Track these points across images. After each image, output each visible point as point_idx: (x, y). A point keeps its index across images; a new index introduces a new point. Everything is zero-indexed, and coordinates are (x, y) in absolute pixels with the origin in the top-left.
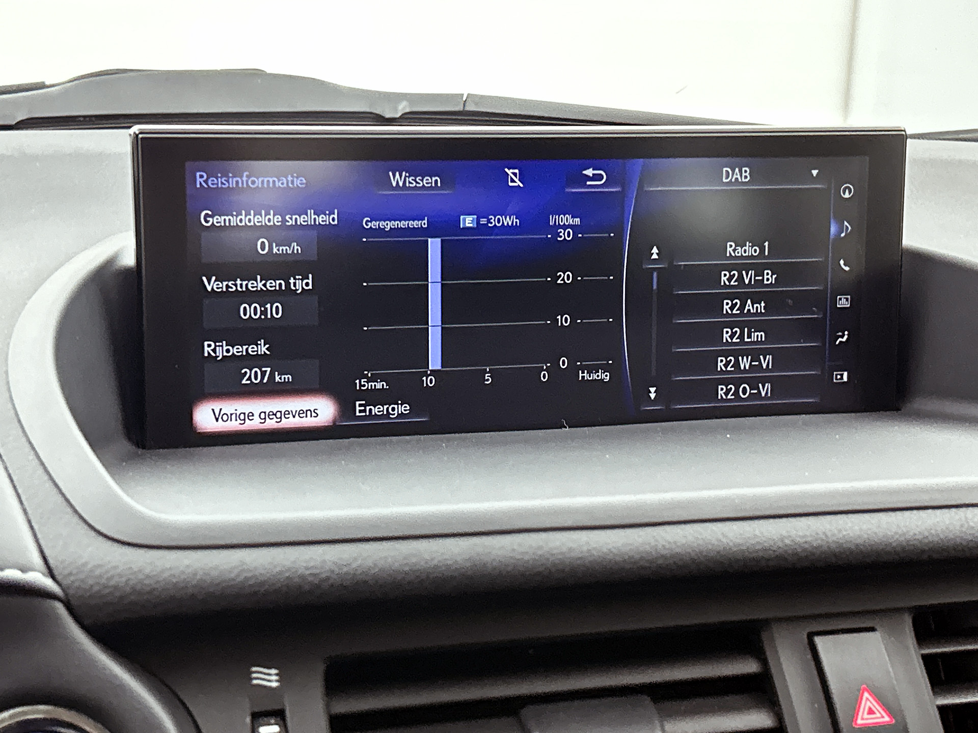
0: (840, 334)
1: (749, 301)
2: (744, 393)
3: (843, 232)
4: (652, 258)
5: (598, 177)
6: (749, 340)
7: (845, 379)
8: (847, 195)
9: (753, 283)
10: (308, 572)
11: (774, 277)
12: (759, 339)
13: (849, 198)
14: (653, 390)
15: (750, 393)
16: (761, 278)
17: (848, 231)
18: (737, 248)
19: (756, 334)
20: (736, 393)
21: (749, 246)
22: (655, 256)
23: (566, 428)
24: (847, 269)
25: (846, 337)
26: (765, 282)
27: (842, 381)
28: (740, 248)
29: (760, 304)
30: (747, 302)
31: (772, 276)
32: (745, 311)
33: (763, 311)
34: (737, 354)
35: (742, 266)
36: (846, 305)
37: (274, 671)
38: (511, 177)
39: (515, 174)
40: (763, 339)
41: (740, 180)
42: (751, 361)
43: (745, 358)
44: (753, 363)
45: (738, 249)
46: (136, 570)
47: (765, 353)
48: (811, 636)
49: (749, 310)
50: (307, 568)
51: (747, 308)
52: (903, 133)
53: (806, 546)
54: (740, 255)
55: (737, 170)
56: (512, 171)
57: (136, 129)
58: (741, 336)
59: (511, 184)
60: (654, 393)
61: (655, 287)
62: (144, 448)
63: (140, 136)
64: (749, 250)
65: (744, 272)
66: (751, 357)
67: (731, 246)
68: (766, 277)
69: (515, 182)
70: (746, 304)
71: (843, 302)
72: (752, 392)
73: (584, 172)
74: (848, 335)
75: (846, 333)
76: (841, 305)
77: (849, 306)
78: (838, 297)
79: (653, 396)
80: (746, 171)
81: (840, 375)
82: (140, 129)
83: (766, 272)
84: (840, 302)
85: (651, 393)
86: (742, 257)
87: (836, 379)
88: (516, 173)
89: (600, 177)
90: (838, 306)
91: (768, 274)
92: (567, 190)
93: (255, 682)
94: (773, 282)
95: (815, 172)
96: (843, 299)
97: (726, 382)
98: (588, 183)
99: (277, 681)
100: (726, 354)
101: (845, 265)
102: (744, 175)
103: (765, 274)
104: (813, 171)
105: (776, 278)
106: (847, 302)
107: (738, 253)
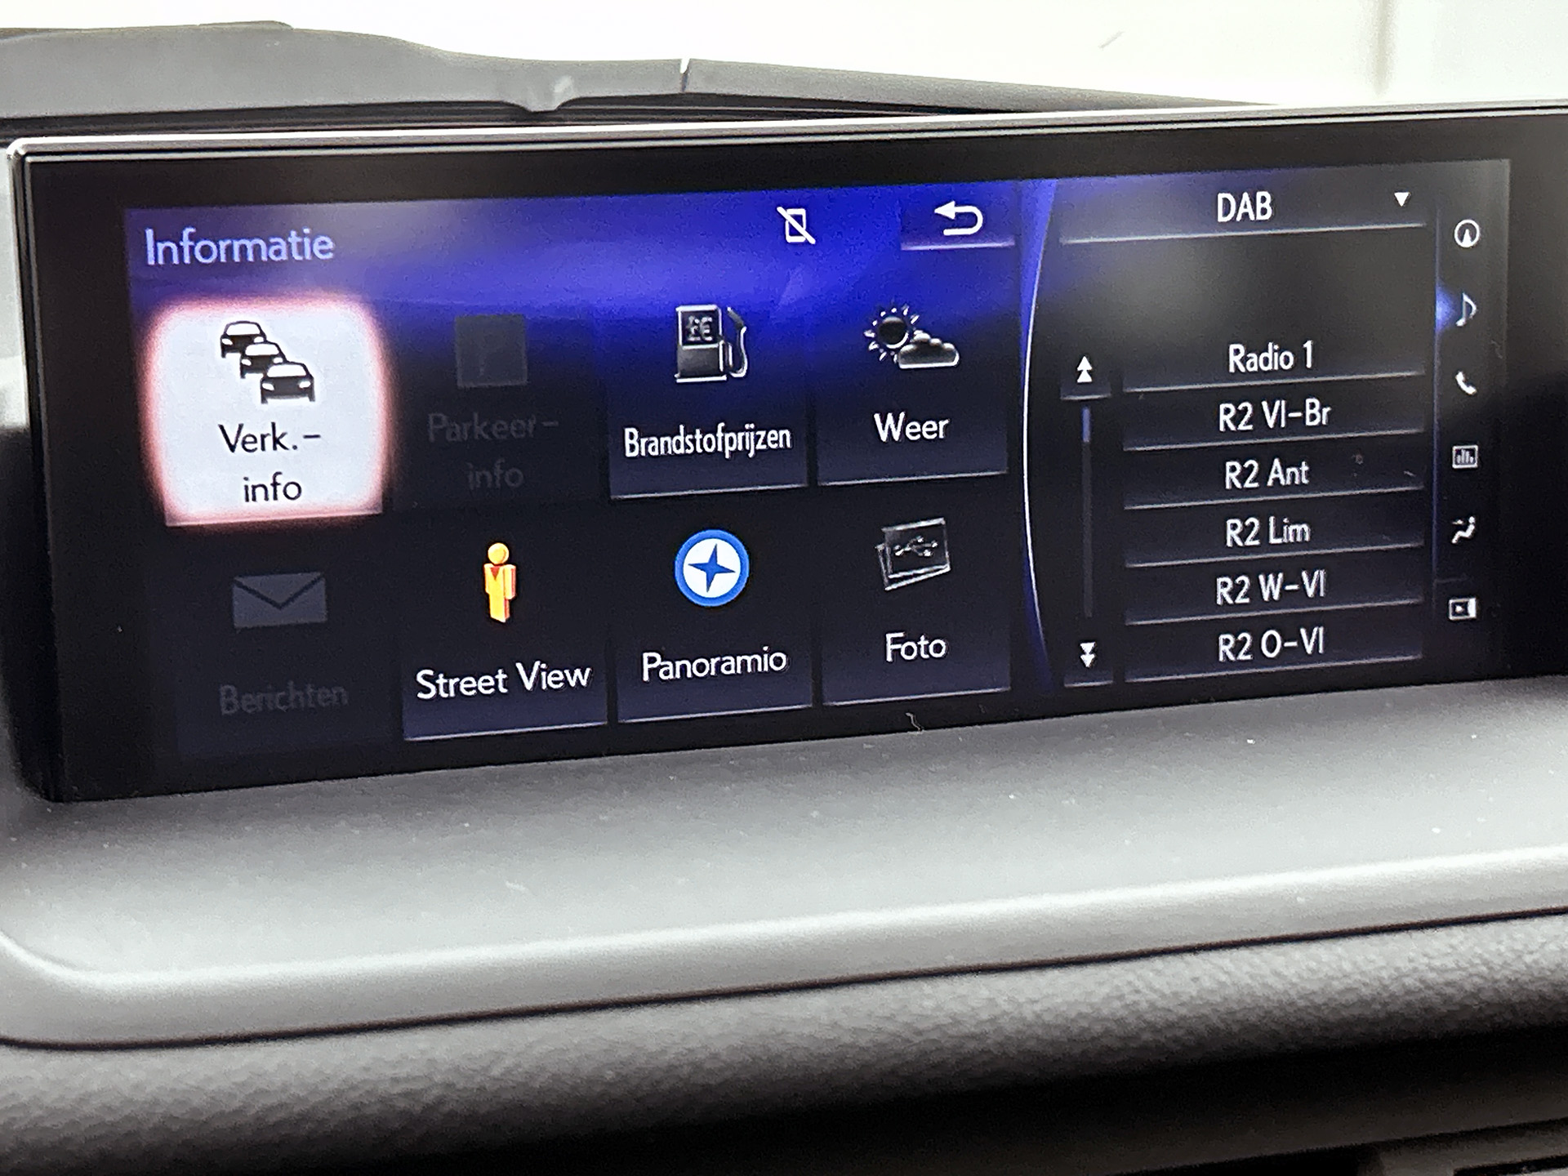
0: (1460, 522)
1: (1277, 463)
2: (1271, 649)
3: (1460, 317)
4: (1079, 381)
5: (966, 220)
6: (1279, 541)
7: (1472, 612)
8: (1467, 242)
9: (1283, 425)
10: (397, 1089)
11: (1326, 410)
12: (1299, 539)
13: (1473, 247)
14: (1088, 647)
15: (1283, 648)
16: (1299, 414)
17: (1473, 313)
18: (1249, 355)
19: (1292, 527)
20: (1255, 649)
21: (1274, 351)
22: (1085, 378)
23: (916, 730)
24: (1471, 390)
25: (1471, 528)
26: (1308, 423)
27: (1466, 617)
28: (1255, 356)
29: (1299, 466)
30: (1272, 464)
31: (1321, 411)
32: (1270, 483)
33: (1305, 481)
34: (1255, 569)
35: (1259, 391)
36: (1469, 463)
38: (790, 224)
39: (798, 218)
40: (1307, 538)
41: (1252, 217)
42: (1284, 585)
43: (1271, 577)
44: (1288, 588)
45: (1251, 358)
46: (25, 1099)
47: (1311, 565)
49: (1277, 480)
50: (395, 1080)
51: (1273, 475)
53: (1449, 991)
54: (1255, 368)
55: (1246, 197)
56: (791, 211)
57: (19, 145)
58: (1263, 535)
59: (790, 239)
60: (1091, 653)
61: (1086, 439)
63: (29, 159)
64: (1275, 359)
65: (1265, 404)
66: (1284, 576)
67: (1237, 352)
68: (1309, 412)
69: (798, 234)
70: (1271, 467)
71: (1465, 459)
72: (1286, 644)
73: (938, 211)
74: (1475, 523)
75: (1472, 520)
76: (1461, 463)
77: (1475, 465)
78: (1455, 448)
79: (1088, 659)
80: (1264, 199)
81: (1460, 604)
82: (29, 146)
83: (1309, 401)
84: (1459, 457)
86: (1260, 374)
87: (1455, 614)
88: (801, 217)
89: (970, 220)
90: (1455, 466)
91: (1313, 406)
92: (905, 247)
94: (1324, 423)
95: (1402, 197)
96: (1463, 452)
97: (1234, 628)
98: (947, 232)
100: (1233, 571)
101: (1467, 383)
102: (1260, 206)
103: (1308, 406)
104: (1398, 195)
105: (1328, 413)
106: (1472, 458)
107: (1252, 365)
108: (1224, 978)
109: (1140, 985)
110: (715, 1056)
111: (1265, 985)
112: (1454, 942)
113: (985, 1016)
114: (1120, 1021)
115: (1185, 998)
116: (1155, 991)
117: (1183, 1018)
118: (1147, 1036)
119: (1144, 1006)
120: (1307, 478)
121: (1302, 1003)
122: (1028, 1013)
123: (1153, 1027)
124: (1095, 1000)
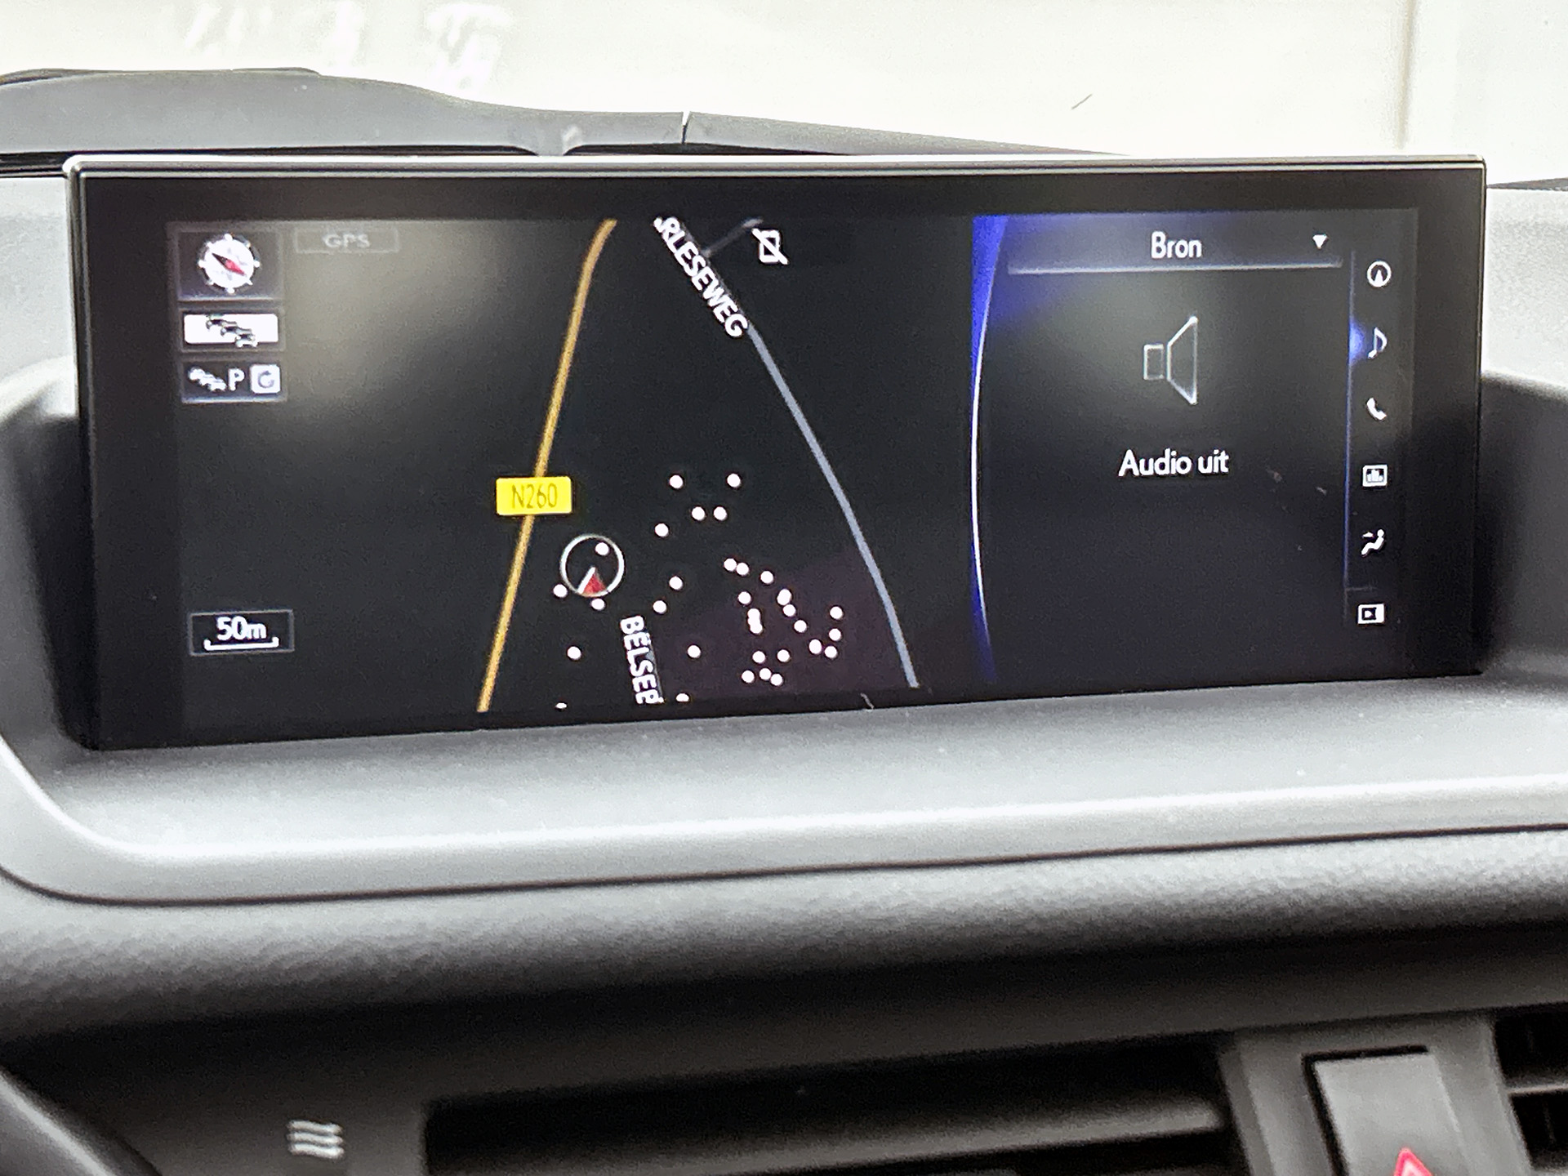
0: (1369, 535)
3: (1373, 349)
7: (1380, 617)
8: (1379, 282)
13: (1384, 286)
17: (1383, 347)
23: (869, 708)
24: (1380, 415)
25: (1380, 541)
27: (1375, 622)
36: (1379, 481)
37: (332, 1129)
38: (765, 246)
39: (771, 240)
48: (1309, 1061)
52: (1481, 166)
56: (766, 234)
57: (75, 163)
59: (764, 259)
62: (95, 748)
63: (83, 175)
69: (772, 254)
71: (1375, 477)
74: (1385, 537)
75: (1381, 533)
76: (1371, 482)
77: (1384, 484)
78: (1365, 467)
81: (1371, 610)
82: (83, 162)
84: (1369, 476)
87: (1364, 618)
88: (774, 238)
90: (1365, 484)
93: (299, 1148)
95: (1319, 240)
96: (1372, 471)
99: (340, 1146)
101: (1377, 409)
104: (1316, 238)
106: (1381, 477)
111: (1138, 888)
113: (895, 903)
114: (1009, 912)
116: (1041, 889)
117: (1064, 911)
119: (1030, 900)
124: (989, 894)
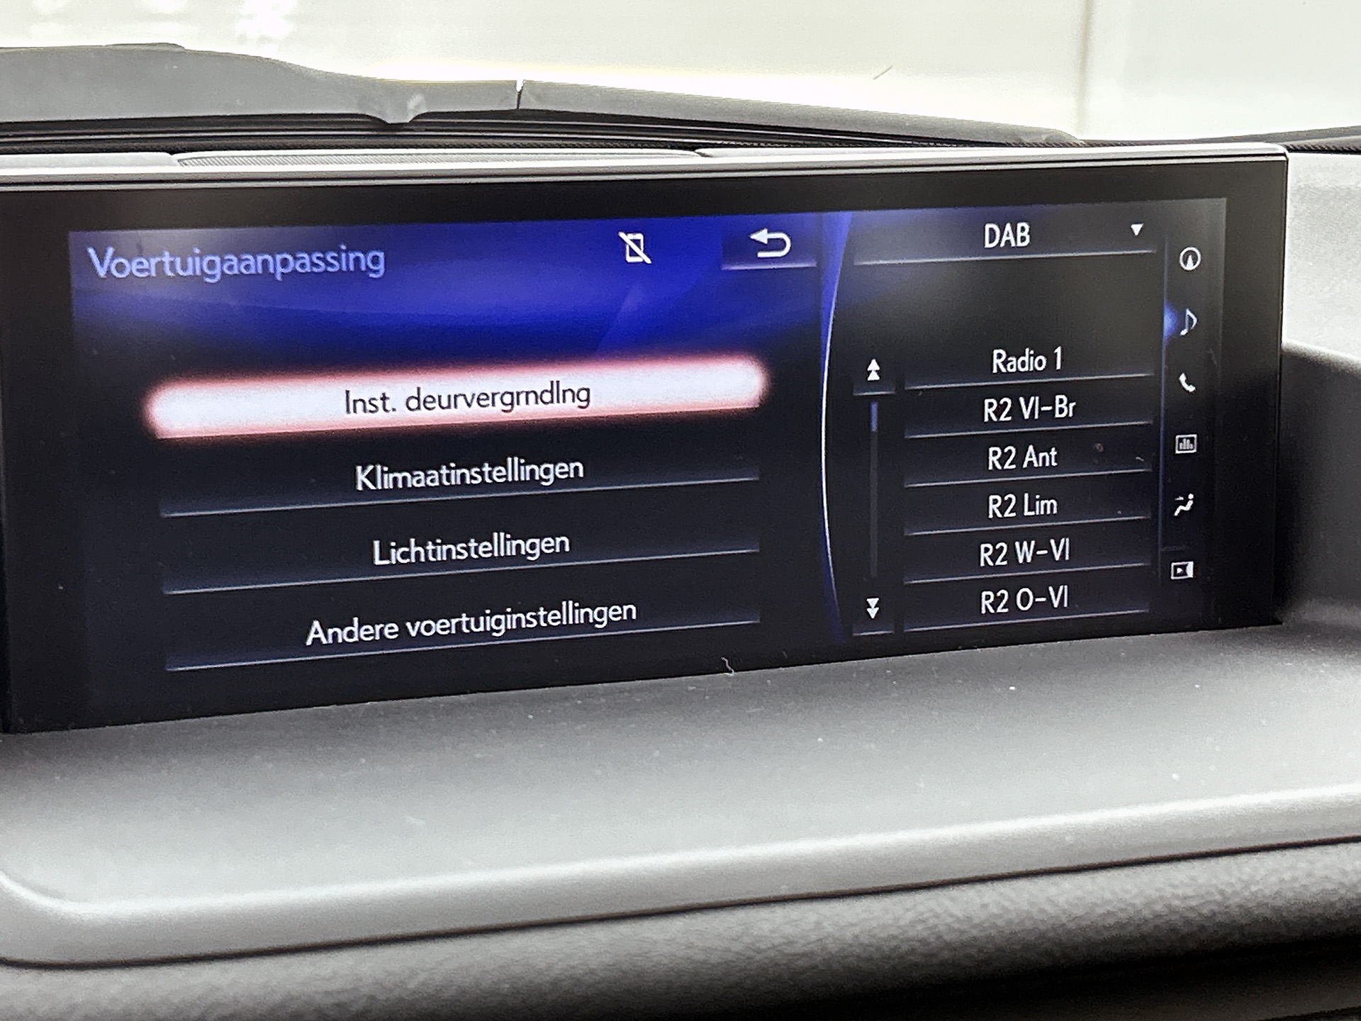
0: (1181, 498)
1: (1031, 448)
2: (1024, 603)
3: (1184, 328)
4: (870, 379)
5: (776, 245)
6: (1032, 513)
7: (1190, 574)
8: (1190, 266)
9: (1036, 417)
10: (330, 1001)
11: (1072, 405)
12: (1049, 512)
13: (1194, 270)
14: (873, 602)
15: (1034, 603)
16: (1050, 408)
17: (1193, 326)
18: (1010, 359)
19: (1043, 502)
21: (1030, 356)
22: (874, 377)
23: (731, 672)
24: (1191, 389)
25: (1190, 503)
26: (1057, 415)
27: (1184, 577)
28: (1014, 359)
29: (1049, 451)
30: (1027, 450)
31: (1067, 405)
32: (1025, 465)
33: (1054, 464)
34: (1012, 537)
35: (1018, 388)
36: (1190, 450)
38: (630, 248)
39: (637, 242)
40: (1055, 512)
41: (1013, 244)
42: (1036, 549)
43: (1025, 543)
44: (1038, 553)
45: (1011, 361)
47: (1058, 534)
49: (1031, 463)
51: (1027, 459)
52: (1283, 158)
54: (1014, 370)
55: (1008, 227)
56: (631, 236)
58: (1019, 508)
59: (629, 259)
60: (875, 607)
61: (874, 427)
64: (1030, 362)
65: (1022, 400)
66: (1036, 543)
67: (1000, 356)
68: (1058, 406)
69: (637, 255)
70: (1026, 452)
71: (1186, 445)
72: (1037, 600)
73: (754, 237)
74: (1193, 499)
75: (1191, 496)
76: (1183, 450)
77: (1195, 451)
78: (1178, 437)
79: (873, 612)
80: (1023, 229)
81: (1180, 566)
83: (1058, 397)
84: (1181, 444)
85: (870, 607)
86: (1018, 374)
87: (1176, 575)
88: (639, 240)
89: (778, 245)
90: (1177, 452)
91: (1061, 401)
92: (726, 267)
94: (1071, 415)
95: (1137, 228)
96: (1184, 440)
97: (994, 586)
98: (761, 255)
100: (993, 538)
101: (1188, 383)
102: (1018, 235)
103: (1057, 401)
104: (1133, 227)
105: (1074, 408)
106: (1192, 445)
107: (1012, 367)
108: (1007, 904)
109: (939, 910)
110: (592, 972)
111: (1042, 911)
112: (1193, 873)
113: (813, 937)
114: (923, 942)
115: (976, 921)
116: (952, 916)
117: (975, 939)
118: (946, 955)
119: (942, 928)
120: (1056, 462)
121: (1071, 925)
122: (848, 935)
123: (948, 946)
124: (902, 923)
